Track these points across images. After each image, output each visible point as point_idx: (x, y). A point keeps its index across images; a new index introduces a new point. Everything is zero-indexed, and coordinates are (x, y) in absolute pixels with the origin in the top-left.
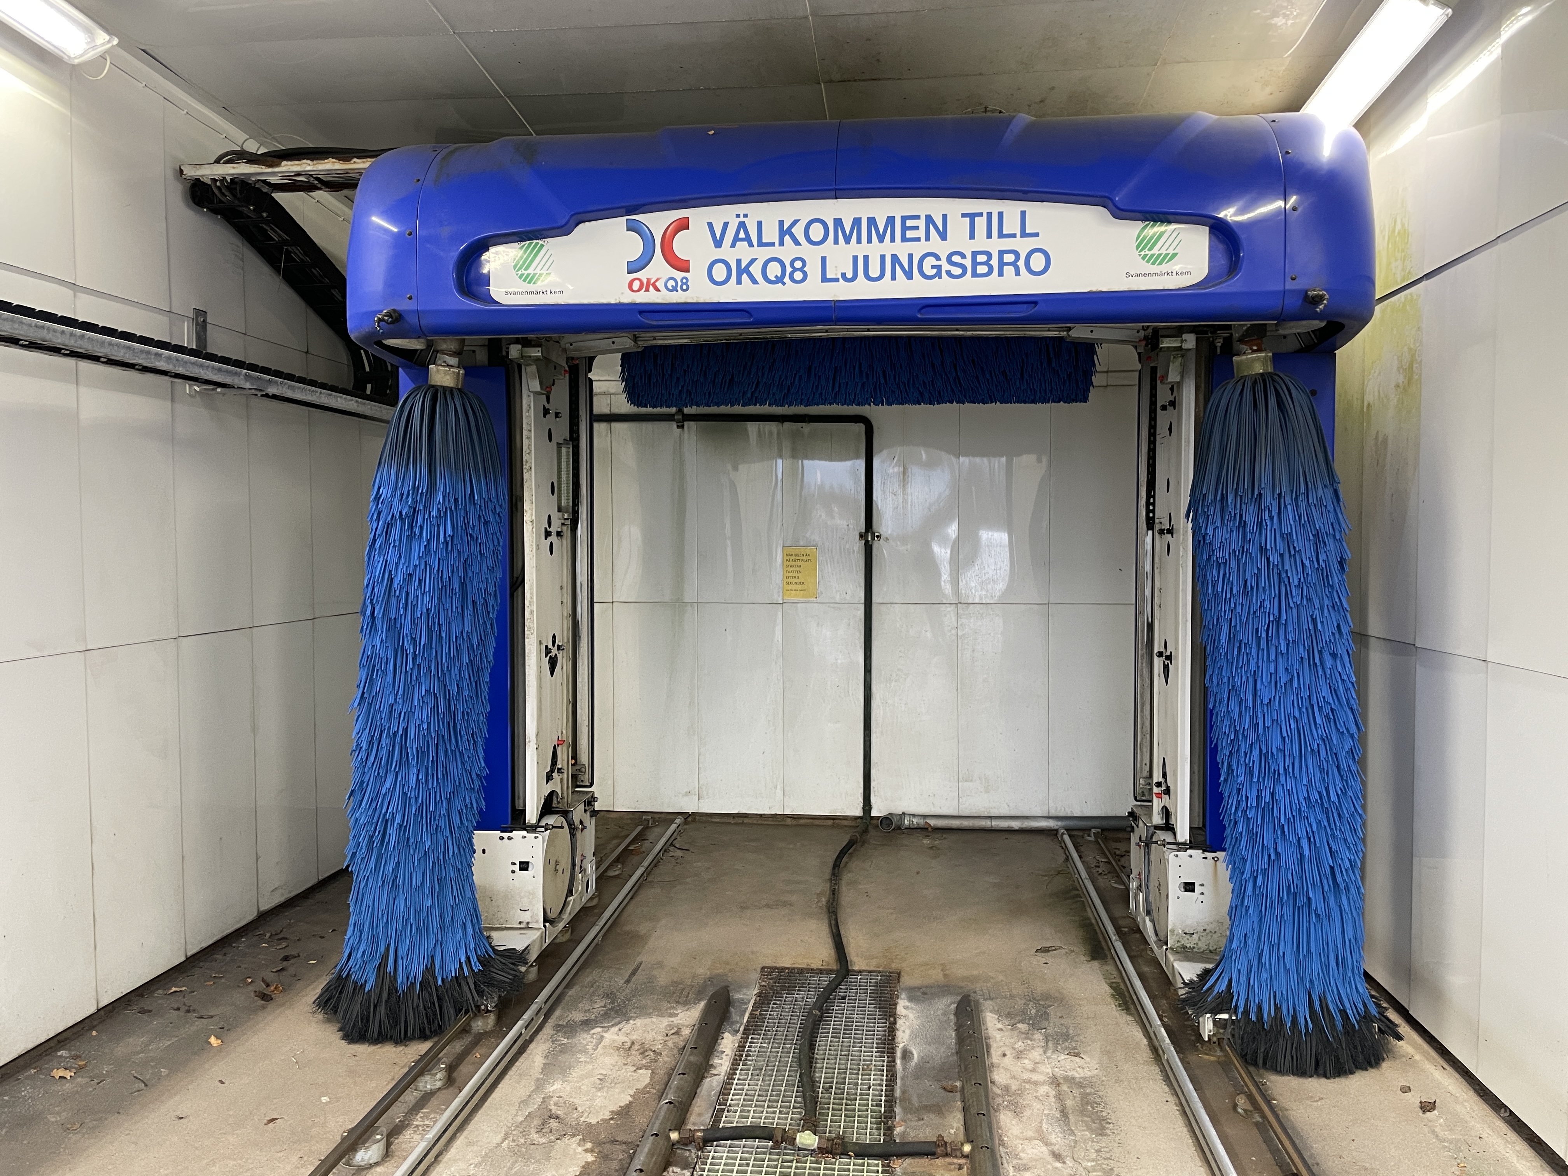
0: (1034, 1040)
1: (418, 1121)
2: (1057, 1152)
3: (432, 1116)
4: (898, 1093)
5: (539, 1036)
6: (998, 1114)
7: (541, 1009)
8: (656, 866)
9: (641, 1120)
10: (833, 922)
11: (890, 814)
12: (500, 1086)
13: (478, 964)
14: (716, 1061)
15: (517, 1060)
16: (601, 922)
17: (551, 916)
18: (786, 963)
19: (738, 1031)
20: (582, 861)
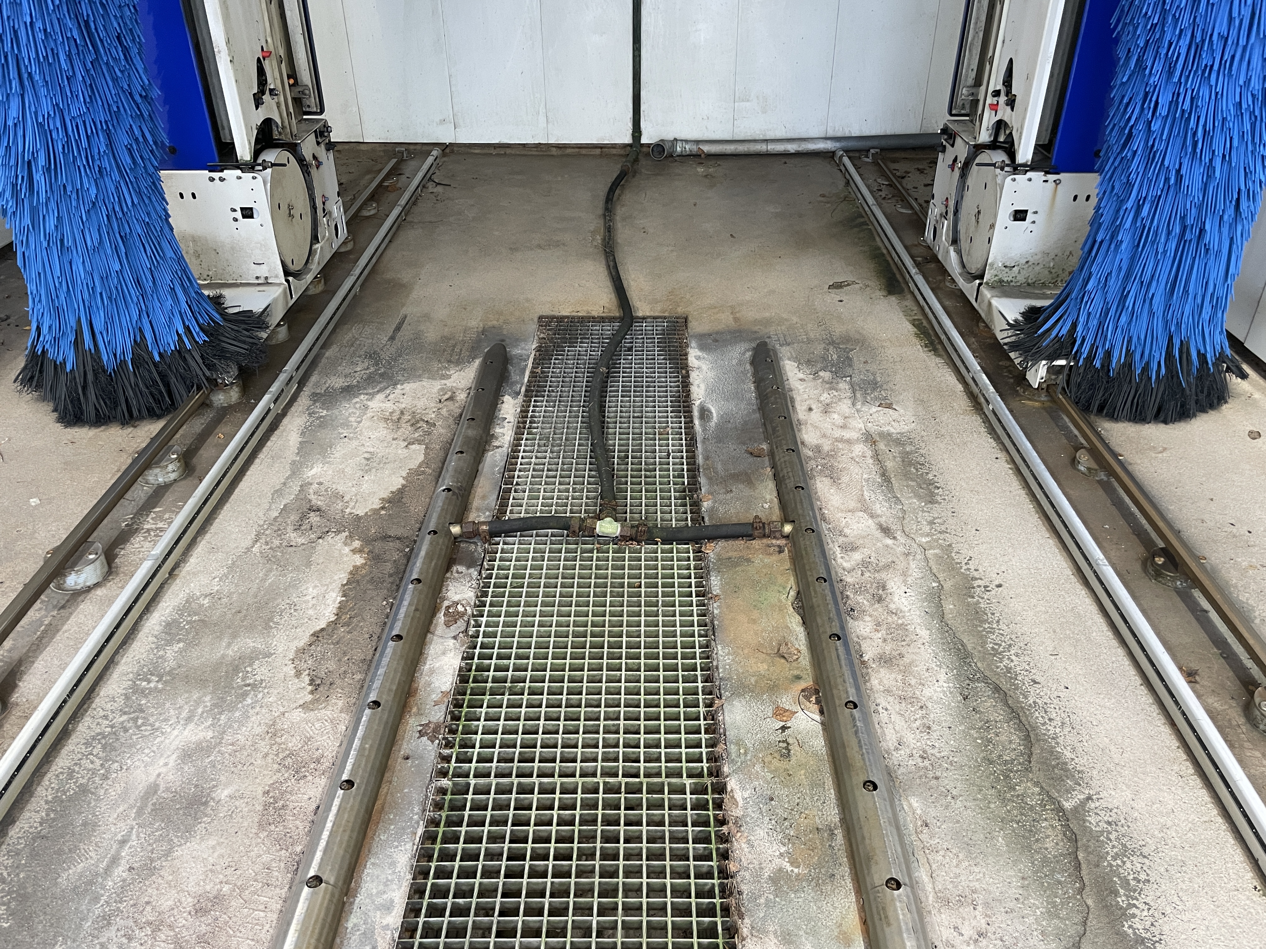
0: (840, 390)
1: (149, 524)
2: (885, 525)
3: (167, 516)
4: (700, 460)
5: (293, 409)
6: (813, 481)
7: (292, 377)
8: (415, 203)
9: (416, 508)
10: (611, 264)
11: (662, 140)
12: (248, 473)
13: (201, 334)
14: (498, 430)
15: (268, 439)
16: (357, 271)
17: (292, 268)
18: (565, 312)
19: (518, 393)
20: (324, 203)
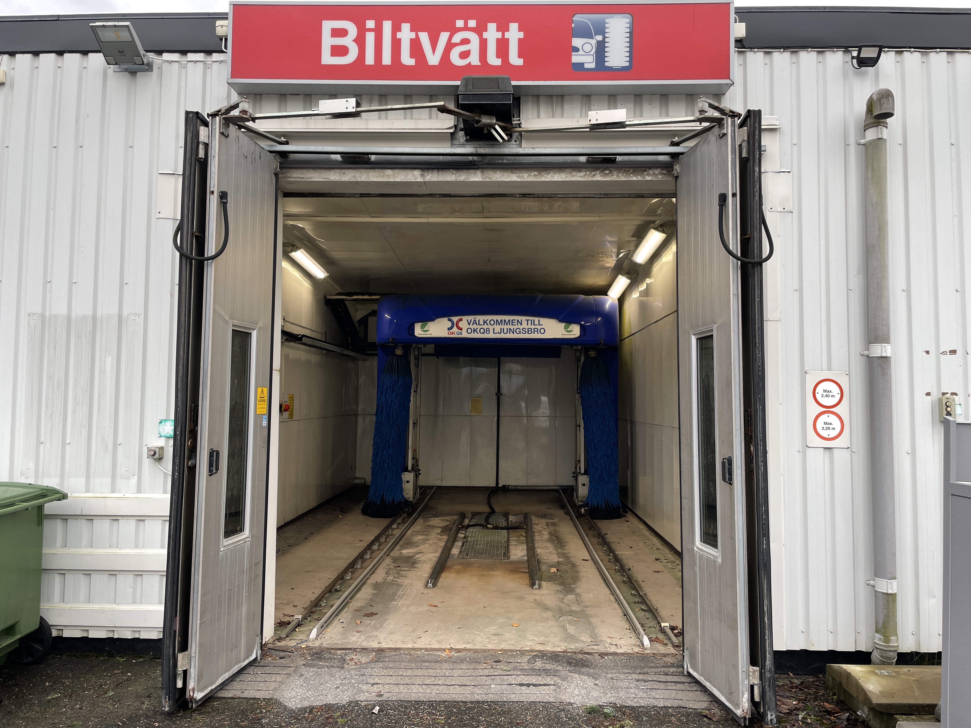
6: (532, 525)
11: (505, 486)
13: (403, 501)
17: (413, 497)
18: (478, 511)
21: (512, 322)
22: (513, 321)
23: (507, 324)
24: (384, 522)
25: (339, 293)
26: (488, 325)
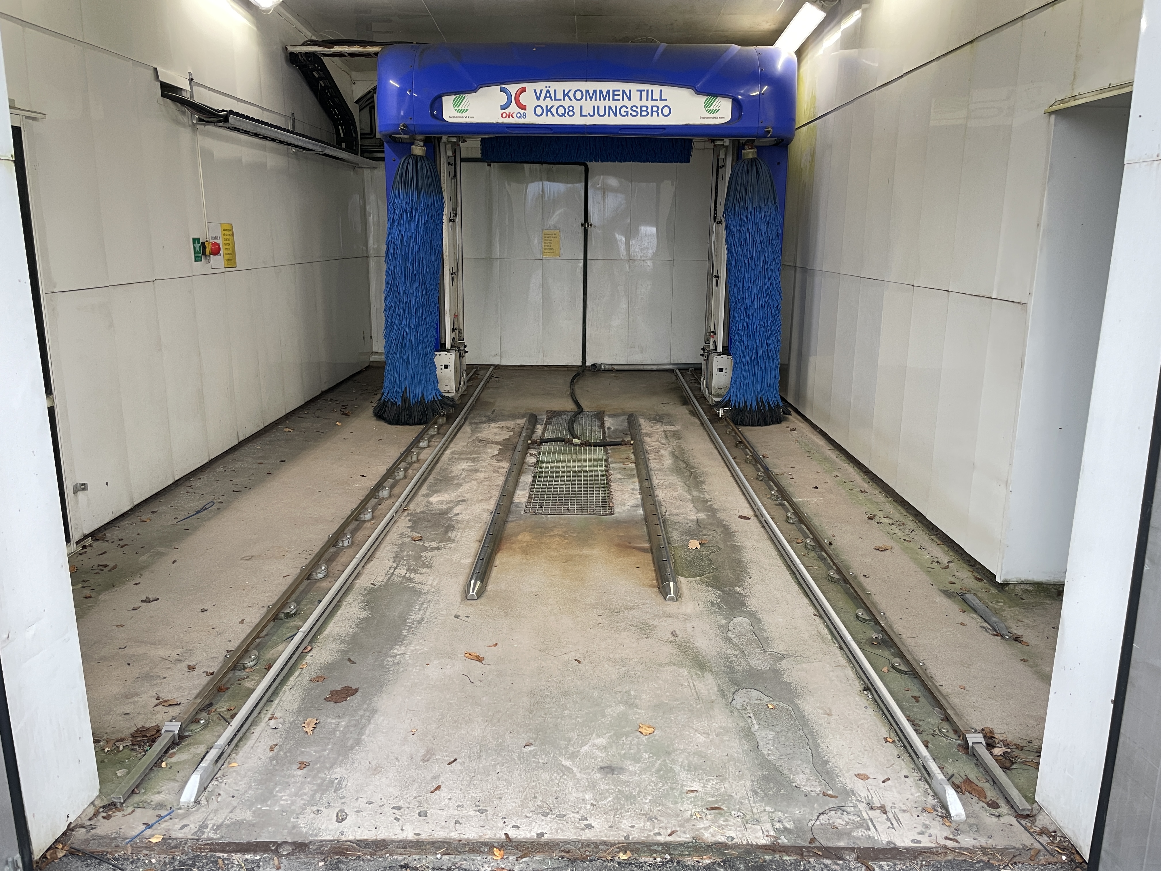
0: (658, 423)
2: (663, 443)
4: (607, 435)
6: (643, 437)
8: (487, 382)
9: (515, 439)
10: (573, 398)
11: (595, 364)
18: (556, 409)
19: (542, 425)
21: (614, 95)
22: (616, 93)
23: (604, 99)
24: (409, 433)
25: (309, 41)
26: (571, 99)
